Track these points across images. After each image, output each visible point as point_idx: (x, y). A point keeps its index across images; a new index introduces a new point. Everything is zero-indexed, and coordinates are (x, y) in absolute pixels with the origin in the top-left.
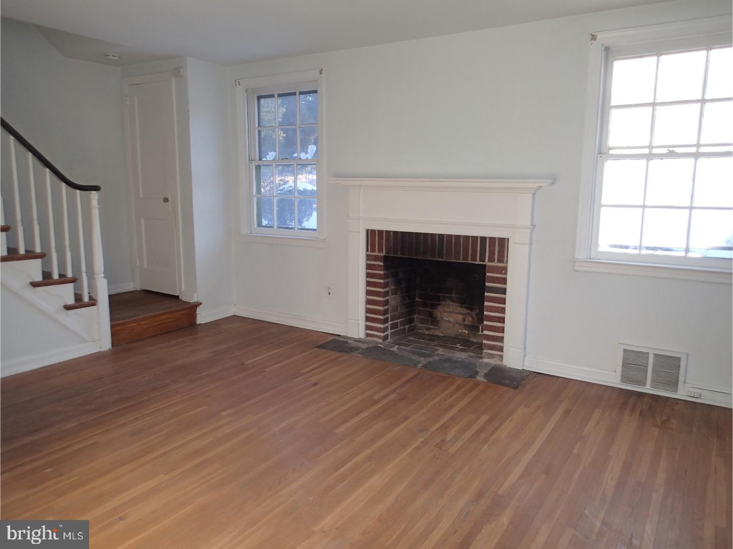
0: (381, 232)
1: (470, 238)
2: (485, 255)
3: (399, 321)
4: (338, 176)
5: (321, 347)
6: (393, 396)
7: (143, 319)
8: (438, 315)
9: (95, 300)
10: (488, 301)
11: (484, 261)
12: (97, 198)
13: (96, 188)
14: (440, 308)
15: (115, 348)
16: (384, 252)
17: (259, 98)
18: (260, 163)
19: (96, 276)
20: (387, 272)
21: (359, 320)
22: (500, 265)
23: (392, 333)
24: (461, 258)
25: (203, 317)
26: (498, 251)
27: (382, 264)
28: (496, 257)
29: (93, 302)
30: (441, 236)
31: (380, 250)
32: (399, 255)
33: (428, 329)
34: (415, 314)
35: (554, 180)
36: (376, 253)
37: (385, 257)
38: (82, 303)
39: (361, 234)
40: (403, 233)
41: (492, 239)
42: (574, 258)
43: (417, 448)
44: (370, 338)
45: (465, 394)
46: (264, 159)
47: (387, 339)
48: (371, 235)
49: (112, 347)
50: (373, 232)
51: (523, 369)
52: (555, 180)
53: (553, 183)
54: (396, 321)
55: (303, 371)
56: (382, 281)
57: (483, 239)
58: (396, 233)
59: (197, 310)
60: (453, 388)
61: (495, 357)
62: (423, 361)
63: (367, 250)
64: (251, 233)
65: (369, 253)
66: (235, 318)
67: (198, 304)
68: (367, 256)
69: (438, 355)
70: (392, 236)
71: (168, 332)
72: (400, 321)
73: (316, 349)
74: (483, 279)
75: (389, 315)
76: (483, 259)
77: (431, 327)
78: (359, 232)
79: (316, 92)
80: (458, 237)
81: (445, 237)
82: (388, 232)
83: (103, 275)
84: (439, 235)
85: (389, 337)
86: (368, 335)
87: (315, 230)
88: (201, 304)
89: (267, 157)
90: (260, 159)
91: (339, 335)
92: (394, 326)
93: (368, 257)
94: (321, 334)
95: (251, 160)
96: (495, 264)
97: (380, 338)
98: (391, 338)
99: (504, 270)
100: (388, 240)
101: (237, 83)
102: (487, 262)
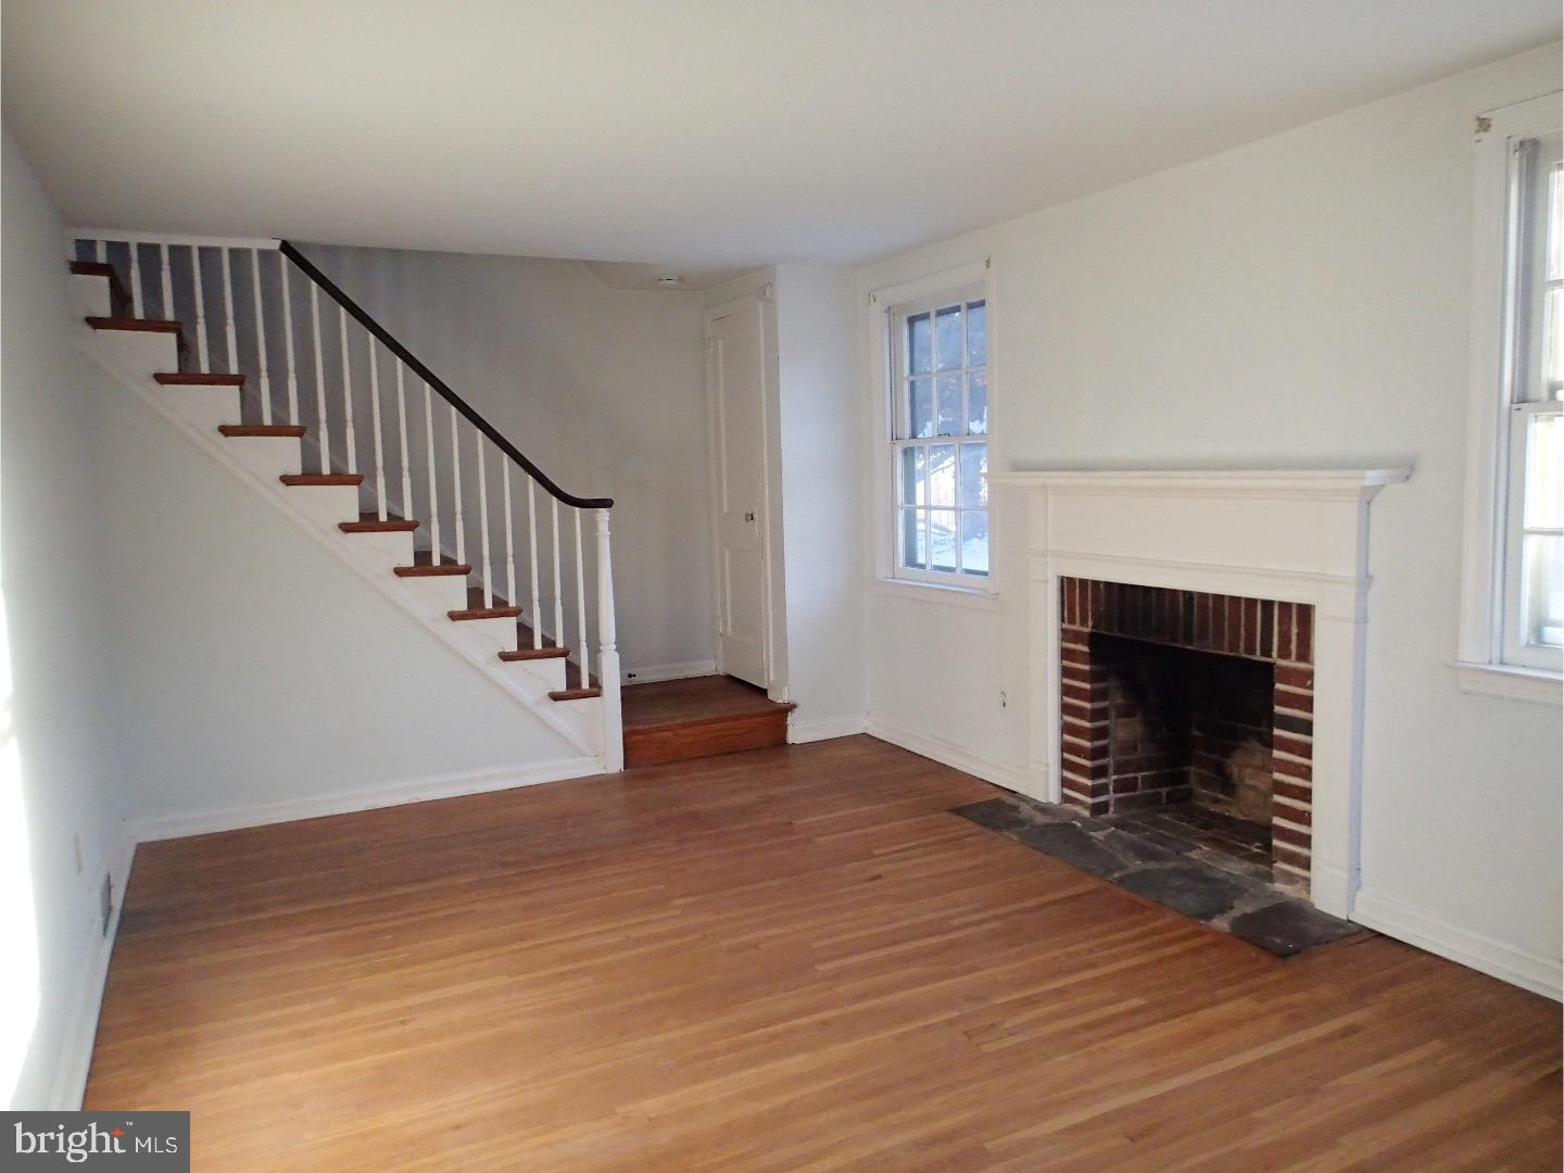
0: (1083, 582)
1: (1243, 602)
2: (1271, 642)
3: (1140, 775)
4: (1017, 467)
5: (958, 811)
6: (995, 924)
7: (683, 726)
8: (1235, 771)
9: (600, 687)
10: (1280, 749)
11: (1270, 656)
12: (608, 519)
13: (606, 503)
14: (1238, 756)
15: (628, 770)
16: (1090, 623)
17: (912, 321)
18: (913, 443)
19: (602, 648)
20: (1096, 668)
21: (1047, 765)
22: (1302, 666)
23: (1118, 801)
24: (1226, 644)
25: (799, 731)
26: (1298, 634)
27: (1085, 649)
28: (1293, 647)
29: (596, 690)
30: (1189, 596)
31: (1084, 622)
32: (1116, 634)
33: (1216, 801)
34: (1190, 765)
35: (1407, 469)
36: (1077, 627)
37: (1091, 635)
38: (580, 691)
39: (1049, 584)
40: (1122, 587)
41: (1285, 607)
42: (1456, 661)
43: (927, 1028)
44: (1069, 806)
45: (1147, 949)
46: (920, 436)
47: (1106, 811)
48: (1070, 588)
49: (625, 767)
50: (1071, 581)
51: (1350, 921)
52: (1412, 468)
53: (1407, 477)
54: (1131, 775)
55: (876, 852)
56: (1087, 686)
57: (1268, 605)
58: (1109, 585)
59: (789, 719)
60: (1137, 930)
61: (1297, 882)
62: (1136, 865)
63: (1063, 620)
64: (894, 578)
65: (1066, 626)
66: (864, 739)
67: (790, 708)
68: (1064, 631)
69: (1190, 859)
70: (1102, 591)
71: (730, 753)
72: (1143, 777)
73: (944, 814)
74: (1269, 696)
75: (1109, 761)
76: (1267, 652)
77: (1221, 796)
78: (1046, 582)
79: (982, 304)
80: (1219, 598)
81: (1196, 596)
82: (1096, 583)
83: (614, 646)
84: (1185, 592)
85: (1112, 809)
86: (1066, 799)
87: (985, 574)
88: (795, 706)
89: (925, 431)
90: (914, 436)
91: (1015, 792)
92: (1121, 786)
93: (1066, 635)
94: (986, 786)
95: (895, 438)
96: (1292, 663)
97: (1086, 808)
98: (1115, 812)
99: (1306, 678)
100: (1095, 600)
101: (872, 297)
102: (1275, 658)
